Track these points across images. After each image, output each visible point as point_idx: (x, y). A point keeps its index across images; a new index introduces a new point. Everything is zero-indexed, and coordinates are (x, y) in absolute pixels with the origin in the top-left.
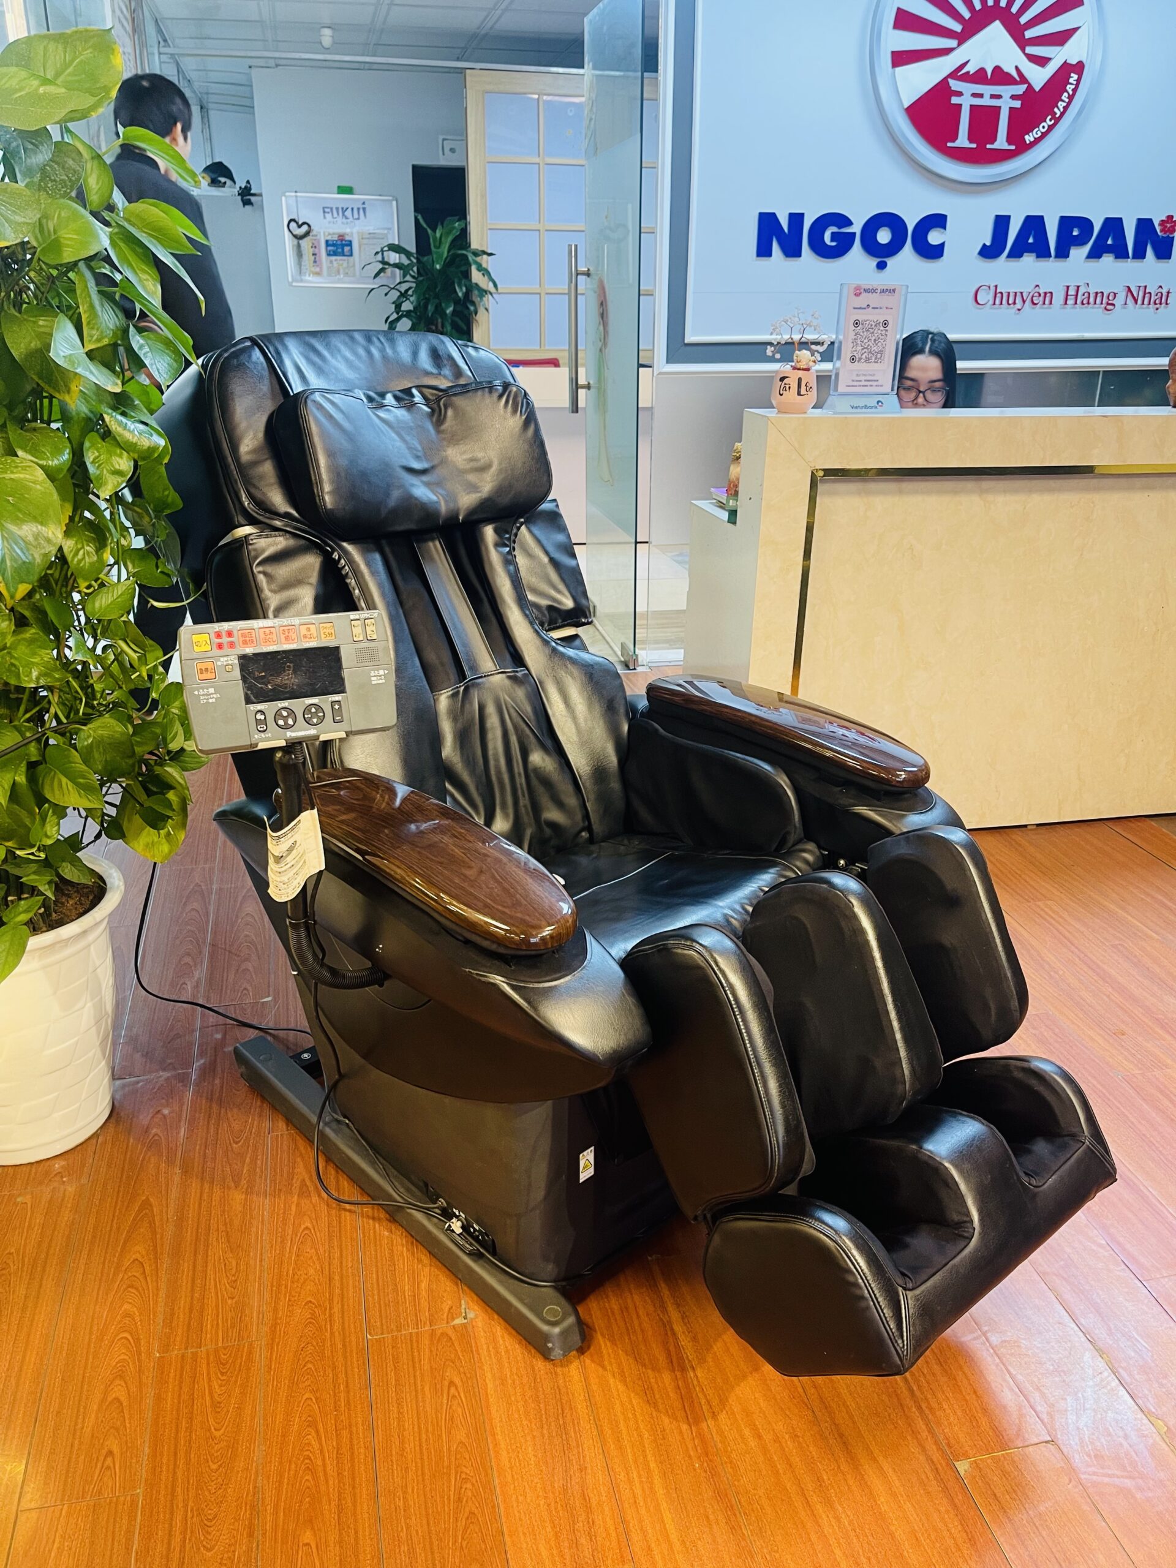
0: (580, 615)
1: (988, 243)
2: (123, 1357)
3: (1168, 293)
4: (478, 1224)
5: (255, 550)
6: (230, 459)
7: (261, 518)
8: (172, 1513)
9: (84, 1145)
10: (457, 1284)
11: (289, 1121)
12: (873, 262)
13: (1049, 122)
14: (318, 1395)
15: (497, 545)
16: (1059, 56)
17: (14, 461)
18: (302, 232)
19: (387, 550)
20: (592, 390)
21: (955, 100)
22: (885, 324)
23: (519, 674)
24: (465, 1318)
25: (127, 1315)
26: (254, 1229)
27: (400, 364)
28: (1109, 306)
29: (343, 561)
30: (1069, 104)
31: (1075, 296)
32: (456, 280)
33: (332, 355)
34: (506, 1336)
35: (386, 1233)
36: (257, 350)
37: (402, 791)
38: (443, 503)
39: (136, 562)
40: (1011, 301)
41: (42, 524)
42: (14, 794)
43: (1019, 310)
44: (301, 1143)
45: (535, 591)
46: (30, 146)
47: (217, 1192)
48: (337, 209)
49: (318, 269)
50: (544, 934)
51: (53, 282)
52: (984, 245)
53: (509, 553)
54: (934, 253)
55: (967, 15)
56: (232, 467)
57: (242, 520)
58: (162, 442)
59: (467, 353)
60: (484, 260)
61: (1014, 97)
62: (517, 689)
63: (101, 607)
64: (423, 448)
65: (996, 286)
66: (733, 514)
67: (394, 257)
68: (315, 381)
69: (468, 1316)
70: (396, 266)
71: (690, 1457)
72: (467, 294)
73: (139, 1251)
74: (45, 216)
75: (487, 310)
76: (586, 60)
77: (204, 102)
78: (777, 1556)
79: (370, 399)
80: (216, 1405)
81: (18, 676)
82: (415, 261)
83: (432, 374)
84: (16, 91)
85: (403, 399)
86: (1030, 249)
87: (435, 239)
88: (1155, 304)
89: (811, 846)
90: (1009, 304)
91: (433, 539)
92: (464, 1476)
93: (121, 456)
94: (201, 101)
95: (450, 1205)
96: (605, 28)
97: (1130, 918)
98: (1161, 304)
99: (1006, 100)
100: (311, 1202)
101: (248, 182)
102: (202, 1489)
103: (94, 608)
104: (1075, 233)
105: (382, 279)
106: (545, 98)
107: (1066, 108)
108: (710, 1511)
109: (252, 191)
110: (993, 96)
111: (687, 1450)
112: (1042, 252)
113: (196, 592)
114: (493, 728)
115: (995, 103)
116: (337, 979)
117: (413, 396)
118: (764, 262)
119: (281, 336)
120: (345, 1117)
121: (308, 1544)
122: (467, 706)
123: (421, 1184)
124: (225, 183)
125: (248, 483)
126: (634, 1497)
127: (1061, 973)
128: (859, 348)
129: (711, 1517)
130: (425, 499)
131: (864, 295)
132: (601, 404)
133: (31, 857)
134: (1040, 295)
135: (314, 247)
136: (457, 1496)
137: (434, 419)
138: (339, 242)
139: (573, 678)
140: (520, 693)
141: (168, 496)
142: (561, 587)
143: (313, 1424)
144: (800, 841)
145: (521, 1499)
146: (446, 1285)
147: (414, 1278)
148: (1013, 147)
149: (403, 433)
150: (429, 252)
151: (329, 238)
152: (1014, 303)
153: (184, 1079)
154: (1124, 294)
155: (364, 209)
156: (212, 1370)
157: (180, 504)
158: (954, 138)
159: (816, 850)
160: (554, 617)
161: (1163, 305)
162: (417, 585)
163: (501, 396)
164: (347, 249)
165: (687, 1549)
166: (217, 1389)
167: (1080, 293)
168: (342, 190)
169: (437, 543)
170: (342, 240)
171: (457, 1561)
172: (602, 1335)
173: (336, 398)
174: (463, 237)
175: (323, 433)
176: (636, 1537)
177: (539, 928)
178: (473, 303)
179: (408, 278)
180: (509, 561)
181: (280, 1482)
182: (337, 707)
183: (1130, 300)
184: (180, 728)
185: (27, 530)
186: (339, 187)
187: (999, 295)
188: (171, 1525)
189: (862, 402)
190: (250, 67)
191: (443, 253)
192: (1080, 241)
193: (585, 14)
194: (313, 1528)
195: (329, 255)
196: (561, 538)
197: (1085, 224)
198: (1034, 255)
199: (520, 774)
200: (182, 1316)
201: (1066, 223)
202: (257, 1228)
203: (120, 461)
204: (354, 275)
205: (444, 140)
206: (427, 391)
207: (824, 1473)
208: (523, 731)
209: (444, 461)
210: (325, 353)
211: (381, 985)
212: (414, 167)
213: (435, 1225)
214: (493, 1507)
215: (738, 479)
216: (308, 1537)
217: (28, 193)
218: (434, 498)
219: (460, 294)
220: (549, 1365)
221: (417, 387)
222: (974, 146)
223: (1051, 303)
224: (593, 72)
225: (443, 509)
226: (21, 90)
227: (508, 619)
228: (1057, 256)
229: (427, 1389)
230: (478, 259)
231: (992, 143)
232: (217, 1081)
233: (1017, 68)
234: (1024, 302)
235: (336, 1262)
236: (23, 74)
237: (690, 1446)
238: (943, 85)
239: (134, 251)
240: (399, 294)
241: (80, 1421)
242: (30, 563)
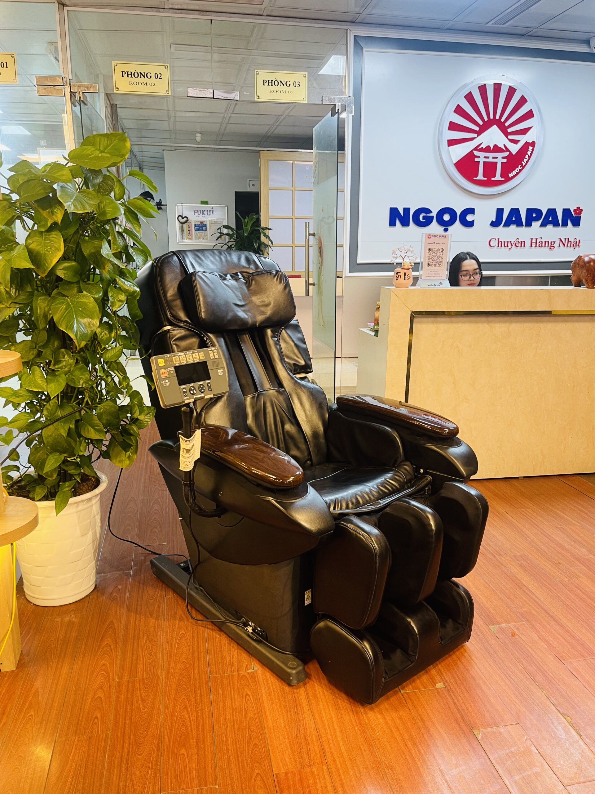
0: (307, 368)
1: (494, 220)
2: (101, 681)
3: (579, 241)
4: (259, 628)
5: (172, 335)
6: (163, 299)
7: (175, 322)
8: (123, 741)
9: (84, 599)
10: (250, 657)
11: (174, 591)
12: (442, 228)
13: (520, 168)
14: (188, 697)
15: (272, 337)
16: (523, 139)
17: (82, 295)
18: (184, 221)
19: (226, 337)
20: (315, 286)
21: (476, 160)
22: (442, 250)
23: (281, 390)
24: (253, 670)
25: (103, 665)
26: (159, 633)
27: (233, 263)
28: (552, 247)
29: (208, 341)
30: (529, 160)
31: (536, 243)
32: (254, 241)
33: (205, 259)
34: (272, 677)
35: (218, 636)
36: (175, 256)
37: (231, 432)
38: (250, 319)
39: (123, 340)
40: (506, 245)
41: (92, 319)
42: (69, 433)
43: (510, 249)
44: (180, 601)
45: (288, 357)
46: (95, 176)
47: (143, 619)
48: (200, 211)
49: (190, 237)
50: (290, 480)
51: (98, 229)
52: (492, 221)
53: (277, 340)
54: (470, 224)
55: (481, 123)
56: (164, 302)
57: (167, 323)
58: (138, 290)
59: (261, 259)
60: (267, 232)
61: (503, 158)
62: (279, 396)
63: (108, 357)
64: (242, 297)
65: (499, 239)
66: (377, 332)
67: (225, 231)
68: (198, 268)
69: (255, 669)
70: (226, 234)
71: (353, 725)
72: (259, 247)
73: (108, 640)
74: (101, 202)
75: (268, 253)
76: (314, 146)
77: (141, 165)
78: (392, 764)
79: (221, 276)
80: (143, 700)
81: (75, 383)
82: (235, 232)
83: (246, 267)
84: (90, 155)
85: (235, 277)
86: (513, 223)
87: (245, 222)
88: (573, 246)
89: (408, 463)
90: (505, 246)
91: (245, 334)
92: (252, 730)
93: (122, 294)
94: (140, 164)
95: (247, 621)
96: (322, 133)
97: (566, 516)
98: (576, 246)
99: (500, 159)
100: (184, 624)
101: (160, 200)
102: (137, 732)
103: (106, 356)
104: (534, 215)
105: (220, 240)
106: (296, 162)
107: (527, 162)
108: (362, 746)
109: (162, 204)
110: (494, 158)
111: (352, 722)
112: (519, 223)
113: (145, 354)
114: (269, 412)
115: (495, 160)
116: (201, 513)
117: (238, 276)
118: (392, 228)
119: (185, 251)
120: (200, 586)
121: (183, 754)
122: (258, 402)
123: (234, 612)
124: (150, 200)
125: (170, 308)
126: (328, 740)
127: (532, 538)
128: (431, 260)
129: (362, 748)
130: (242, 317)
131: (432, 238)
132: (320, 292)
133: (74, 461)
134: (519, 243)
135: (189, 227)
136: (249, 737)
137: (247, 285)
138: (201, 225)
139: (304, 393)
140: (281, 398)
141: (138, 313)
142: (299, 356)
143: (186, 708)
144: (403, 461)
145: (277, 739)
146: (245, 656)
147: (230, 653)
148: (503, 179)
149: (234, 290)
150: (242, 229)
151: (196, 223)
152: (508, 246)
153: (128, 575)
154: (558, 242)
155: (213, 211)
156: (141, 686)
157: (142, 316)
158: (477, 175)
159: (411, 465)
160: (297, 369)
161: (577, 247)
162: (238, 352)
163: (275, 276)
164: (204, 228)
165: (351, 760)
166: (144, 694)
167: (538, 242)
168: (203, 203)
169: (247, 336)
170: (202, 224)
171: (249, 762)
172: (315, 678)
173: (207, 275)
174: (258, 221)
175: (202, 288)
176: (328, 754)
177: (289, 478)
178: (262, 251)
179: (232, 240)
180: (277, 344)
181: (171, 730)
182: (209, 385)
183: (561, 244)
184: (138, 409)
185: (86, 320)
186: (201, 201)
187: (500, 243)
188: (123, 746)
189: (433, 283)
190: (163, 150)
191: (248, 229)
192: (537, 219)
193: (314, 127)
194: (186, 748)
195: (196, 230)
196: (300, 335)
197: (539, 212)
198: (516, 225)
199: (280, 433)
200: (128, 666)
201: (530, 211)
202: (161, 633)
203: (122, 296)
204: (207, 239)
205: (249, 181)
206: (244, 274)
207: (413, 733)
208: (282, 415)
209: (251, 302)
210: (203, 258)
211: (219, 517)
212: (236, 192)
213: (240, 630)
214: (265, 742)
215: (379, 317)
216: (183, 751)
217: (94, 193)
218: (246, 316)
219: (256, 247)
220: (291, 689)
221: (240, 272)
222: (486, 179)
223: (524, 246)
224: (317, 151)
225: (250, 321)
226: (92, 154)
227: (276, 367)
228: (526, 226)
229: (236, 696)
230: (264, 231)
231: (494, 178)
232: (142, 576)
233: (504, 145)
234: (512, 245)
235: (196, 647)
236: (93, 149)
237: (353, 721)
238: (471, 154)
239: (132, 216)
240: (227, 247)
241: (83, 705)
242: (86, 333)
